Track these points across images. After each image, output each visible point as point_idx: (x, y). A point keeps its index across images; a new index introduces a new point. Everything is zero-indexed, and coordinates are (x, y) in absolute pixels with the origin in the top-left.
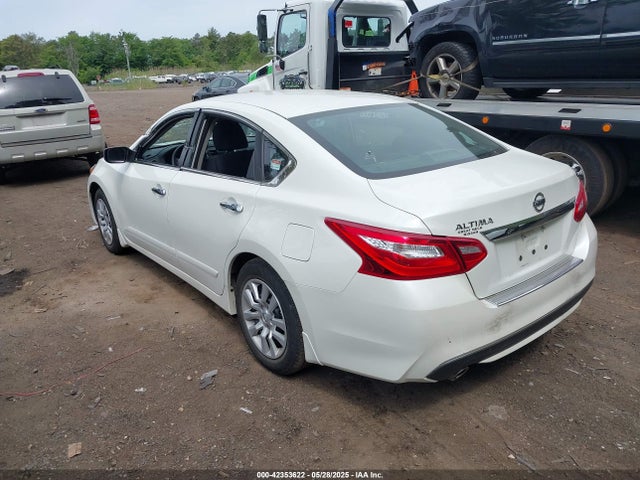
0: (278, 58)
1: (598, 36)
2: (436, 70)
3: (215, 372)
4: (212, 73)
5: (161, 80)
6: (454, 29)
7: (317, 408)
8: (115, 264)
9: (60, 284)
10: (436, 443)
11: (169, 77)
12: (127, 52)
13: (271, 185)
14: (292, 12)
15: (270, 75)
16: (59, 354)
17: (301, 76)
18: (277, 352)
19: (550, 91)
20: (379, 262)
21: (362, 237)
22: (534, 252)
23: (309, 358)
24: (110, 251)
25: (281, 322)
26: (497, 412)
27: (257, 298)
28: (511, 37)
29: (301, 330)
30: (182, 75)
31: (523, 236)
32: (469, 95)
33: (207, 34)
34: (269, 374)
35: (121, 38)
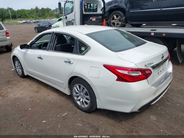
0: (65, 16)
1: (160, 9)
2: (113, 19)
3: (66, 114)
4: (37, 20)
5: (21, 22)
6: (119, 7)
7: (101, 122)
8: (23, 81)
9: (6, 89)
10: (139, 129)
11: (24, 21)
12: (10, 13)
13: (82, 55)
14: (69, 2)
15: (62, 21)
16: (13, 112)
17: (73, 21)
18: (86, 106)
19: (143, 25)
20: (123, 77)
21: (117, 70)
22: (161, 71)
23: (98, 107)
24: (21, 77)
25: (88, 97)
26: (153, 118)
27: (79, 90)
28: (135, 9)
29: (96, 99)
30: (28, 21)
31: (159, 67)
32: (123, 26)
33: (35, 8)
34: (83, 113)
35: (8, 10)
